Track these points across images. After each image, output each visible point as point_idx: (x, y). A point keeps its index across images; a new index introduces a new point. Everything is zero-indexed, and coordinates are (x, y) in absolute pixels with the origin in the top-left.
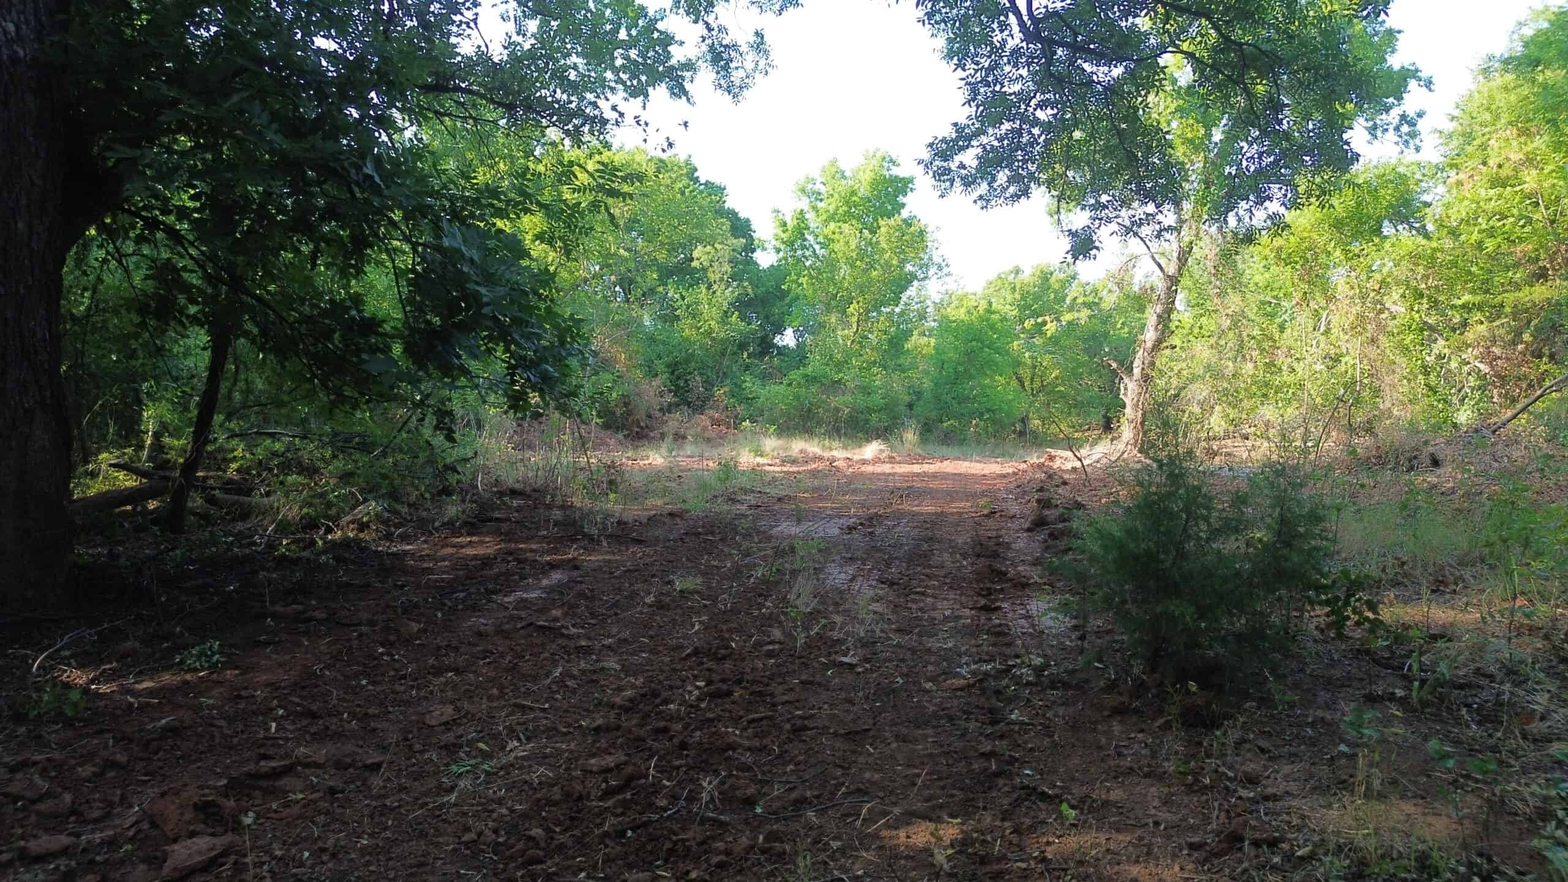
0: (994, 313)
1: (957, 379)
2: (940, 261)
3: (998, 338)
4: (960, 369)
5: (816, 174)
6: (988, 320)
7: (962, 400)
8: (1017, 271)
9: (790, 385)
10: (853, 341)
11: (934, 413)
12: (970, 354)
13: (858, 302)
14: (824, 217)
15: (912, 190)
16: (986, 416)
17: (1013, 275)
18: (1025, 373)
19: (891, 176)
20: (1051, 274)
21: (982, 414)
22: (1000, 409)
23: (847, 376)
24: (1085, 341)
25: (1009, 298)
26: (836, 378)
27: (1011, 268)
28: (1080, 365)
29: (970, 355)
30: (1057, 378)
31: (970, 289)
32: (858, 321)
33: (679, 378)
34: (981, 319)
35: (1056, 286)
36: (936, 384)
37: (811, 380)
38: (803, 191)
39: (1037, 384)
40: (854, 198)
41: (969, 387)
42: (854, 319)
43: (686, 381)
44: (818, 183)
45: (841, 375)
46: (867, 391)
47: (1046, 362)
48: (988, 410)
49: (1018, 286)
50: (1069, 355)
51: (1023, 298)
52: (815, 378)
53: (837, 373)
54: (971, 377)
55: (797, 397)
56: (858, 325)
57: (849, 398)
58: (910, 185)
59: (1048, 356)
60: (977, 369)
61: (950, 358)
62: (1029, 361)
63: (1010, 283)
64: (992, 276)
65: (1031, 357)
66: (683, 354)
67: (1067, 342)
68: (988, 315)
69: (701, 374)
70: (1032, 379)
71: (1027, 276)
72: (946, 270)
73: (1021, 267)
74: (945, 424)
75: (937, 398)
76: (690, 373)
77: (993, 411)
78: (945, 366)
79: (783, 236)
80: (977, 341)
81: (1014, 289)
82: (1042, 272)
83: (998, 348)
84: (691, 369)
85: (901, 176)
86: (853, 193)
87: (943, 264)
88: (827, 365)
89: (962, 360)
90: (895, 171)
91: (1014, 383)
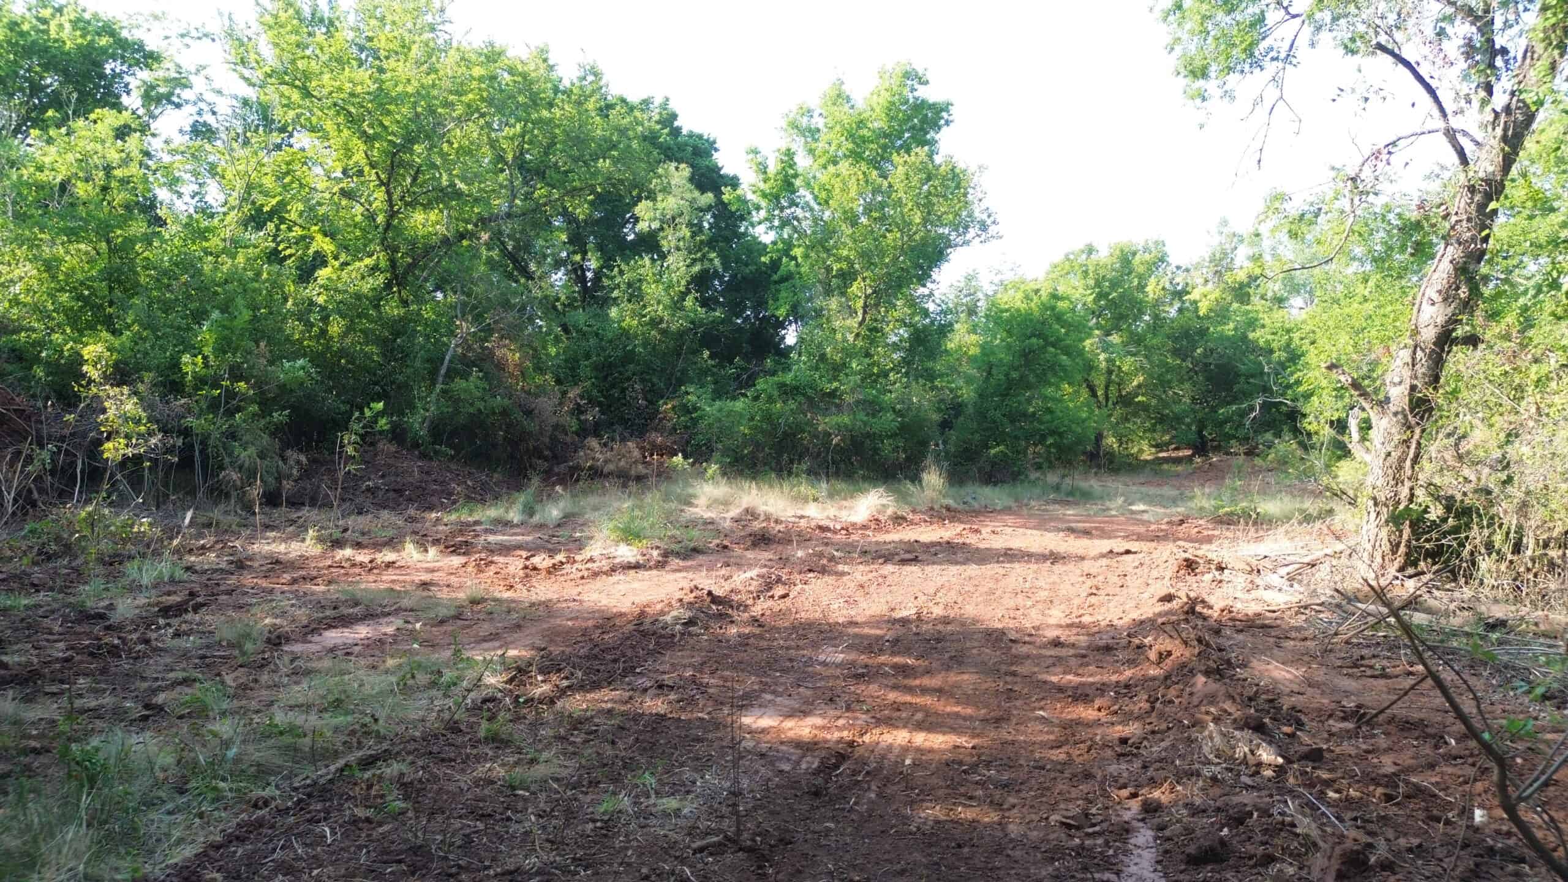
0: (1061, 299)
1: (1009, 388)
2: (984, 217)
3: (1066, 334)
4: (1015, 375)
5: (814, 102)
6: (1053, 308)
7: (1014, 417)
8: (1090, 250)
9: (756, 398)
10: (857, 335)
11: (977, 437)
13: (864, 279)
14: (822, 161)
15: (947, 123)
16: (1050, 441)
17: (1084, 256)
18: (1099, 381)
19: (917, 99)
20: (1134, 254)
21: (1043, 438)
22: (1070, 429)
23: (845, 385)
24: (1176, 339)
25: (1081, 282)
26: (829, 387)
27: (1082, 247)
28: (1170, 369)
29: (1028, 356)
30: (1139, 386)
31: (1029, 276)
32: (865, 306)
33: (613, 386)
34: (1045, 307)
35: (1141, 269)
36: (980, 396)
37: (788, 391)
38: (794, 125)
39: (1113, 394)
40: (864, 132)
41: (1026, 400)
42: (860, 303)
43: (623, 390)
44: (816, 114)
45: (835, 384)
46: (873, 407)
47: (1127, 364)
48: (1053, 433)
49: (1091, 268)
50: (1155, 357)
51: (1098, 284)
52: (796, 388)
53: (830, 382)
54: (1029, 387)
55: (768, 417)
56: (865, 312)
57: (846, 419)
58: (944, 114)
59: (1130, 359)
60: (1037, 376)
61: (1001, 360)
62: (1103, 365)
63: (1081, 266)
64: (1058, 258)
65: (1108, 360)
66: (620, 353)
67: (1154, 341)
68: (1053, 302)
69: (642, 380)
70: (1107, 387)
71: (1103, 255)
72: (993, 230)
73: (1095, 244)
74: (993, 451)
75: (982, 415)
76: (629, 379)
77: (1061, 435)
78: (994, 371)
79: (762, 185)
80: (1039, 336)
81: (1086, 272)
82: (1122, 251)
83: (1068, 346)
84: (629, 373)
85: (931, 101)
86: (861, 124)
87: (989, 222)
88: (817, 369)
89: (1017, 363)
90: (923, 93)
91: (1085, 393)
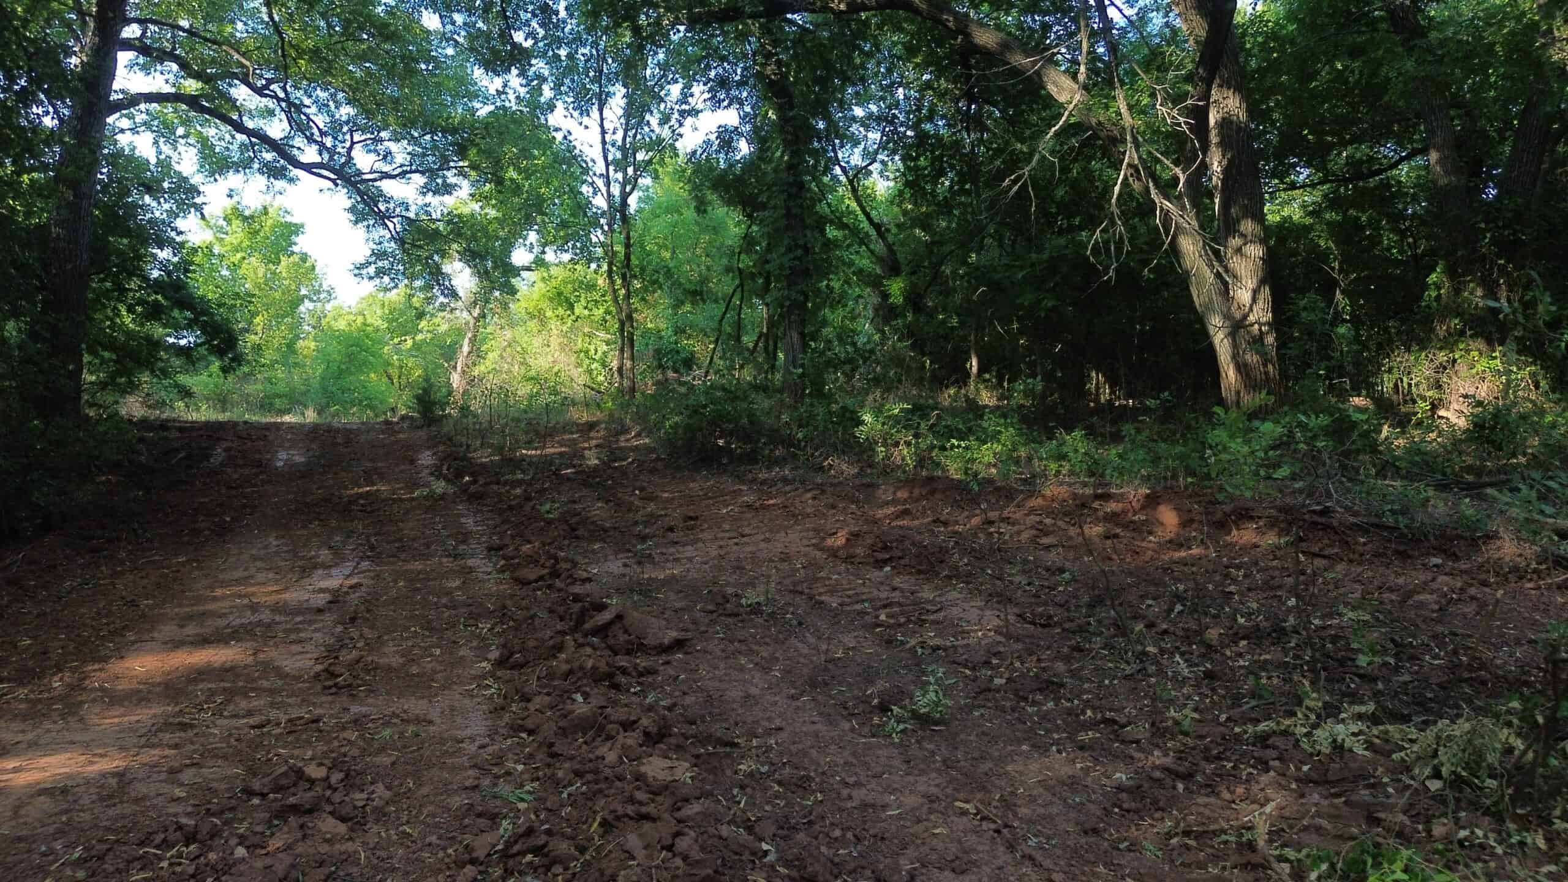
0: (368, 325)
1: (340, 374)
3: (372, 345)
4: (343, 367)
6: (364, 331)
7: (345, 391)
10: (261, 345)
11: (323, 400)
12: (351, 357)
13: (264, 315)
16: (365, 403)
18: (394, 372)
19: (286, 222)
21: (361, 402)
22: (376, 397)
23: (257, 370)
25: (379, 312)
26: (248, 371)
28: (437, 366)
30: (419, 377)
31: (348, 305)
32: (265, 330)
34: (359, 330)
36: (323, 379)
39: (403, 381)
41: (349, 381)
42: (259, 328)
47: (411, 363)
48: (367, 399)
50: (429, 358)
51: (391, 313)
54: (351, 374)
55: (217, 385)
56: (263, 332)
57: (260, 387)
58: (301, 228)
59: (413, 359)
60: (356, 368)
61: (335, 359)
62: (397, 363)
63: (380, 300)
64: (365, 294)
65: (398, 360)
67: (427, 349)
68: (364, 327)
70: (399, 377)
74: (332, 409)
75: (325, 390)
77: (370, 400)
78: (330, 365)
80: (356, 346)
81: (383, 305)
83: (374, 351)
85: (293, 222)
87: (331, 291)
89: (344, 360)
90: (288, 219)
91: (385, 379)
